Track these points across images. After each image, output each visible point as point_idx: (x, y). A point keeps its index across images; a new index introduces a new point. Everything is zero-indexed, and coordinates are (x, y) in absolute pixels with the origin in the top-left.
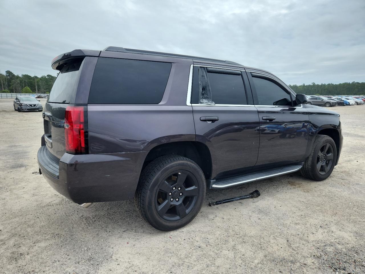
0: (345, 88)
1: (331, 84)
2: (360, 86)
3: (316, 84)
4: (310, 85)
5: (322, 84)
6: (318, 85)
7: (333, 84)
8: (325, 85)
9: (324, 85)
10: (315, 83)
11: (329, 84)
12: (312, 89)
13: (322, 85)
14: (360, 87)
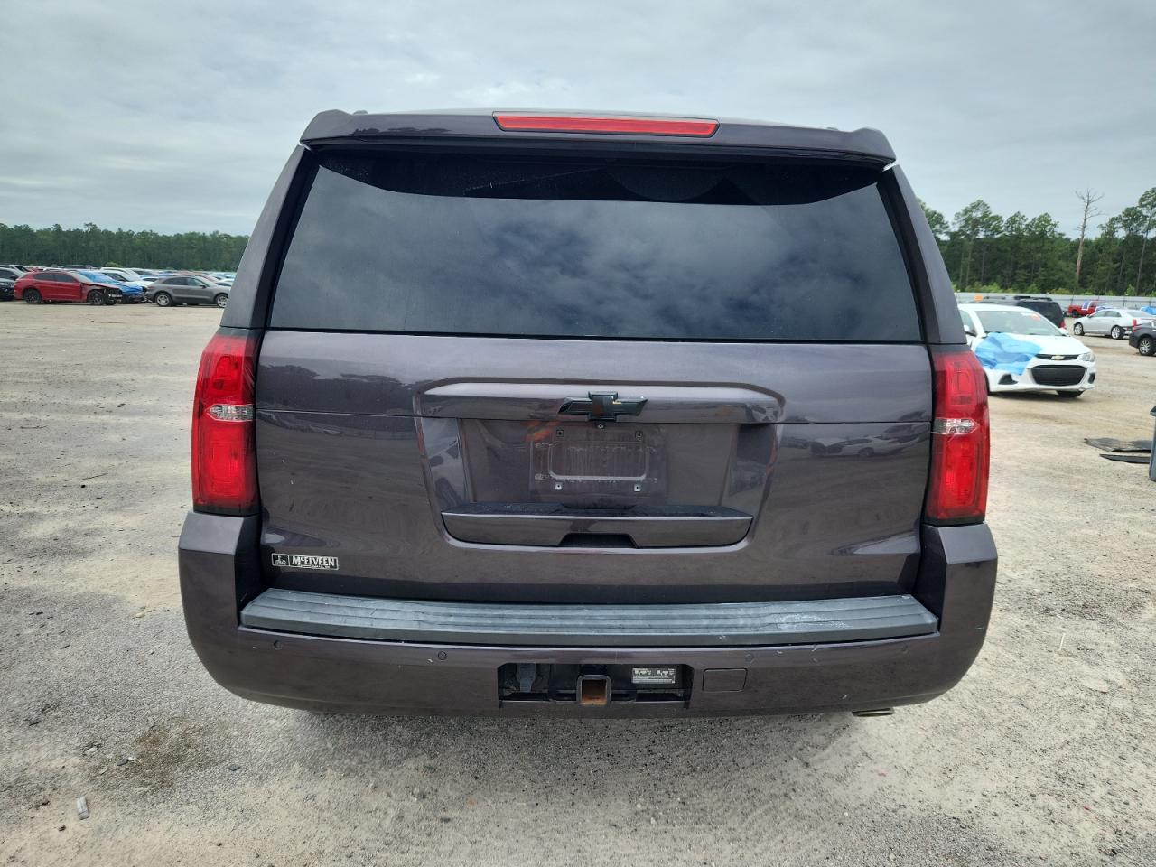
0: (195, 250)
1: (152, 233)
2: (235, 247)
3: (101, 227)
4: (78, 233)
5: (120, 229)
6: (108, 234)
7: (156, 234)
8: (130, 235)
9: (127, 233)
10: (95, 226)
11: (144, 233)
12: (91, 244)
13: (120, 233)
14: (234, 249)
